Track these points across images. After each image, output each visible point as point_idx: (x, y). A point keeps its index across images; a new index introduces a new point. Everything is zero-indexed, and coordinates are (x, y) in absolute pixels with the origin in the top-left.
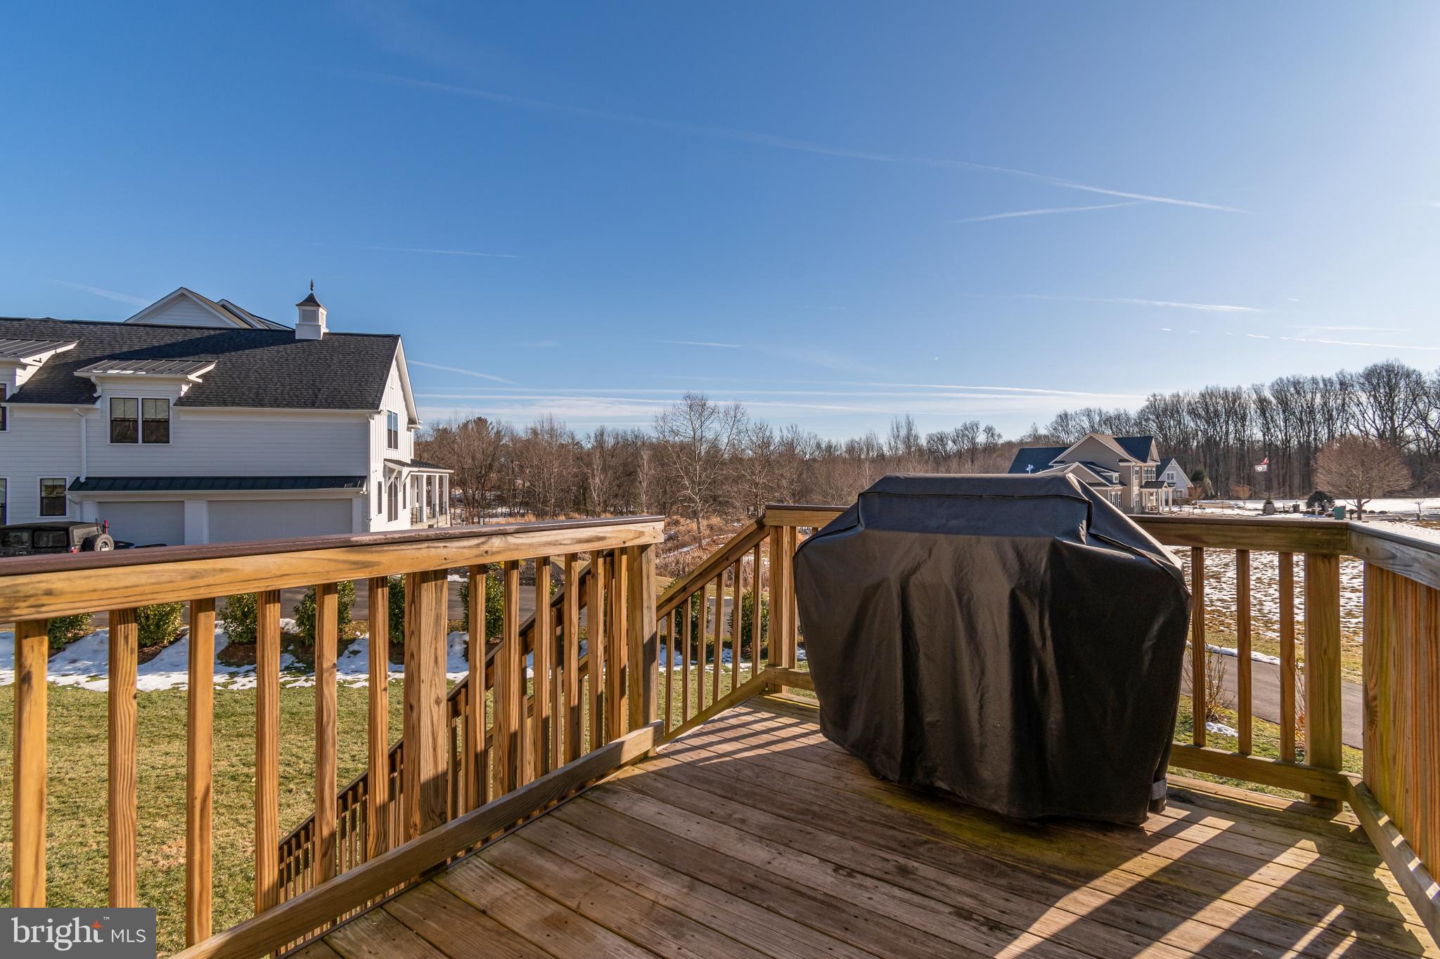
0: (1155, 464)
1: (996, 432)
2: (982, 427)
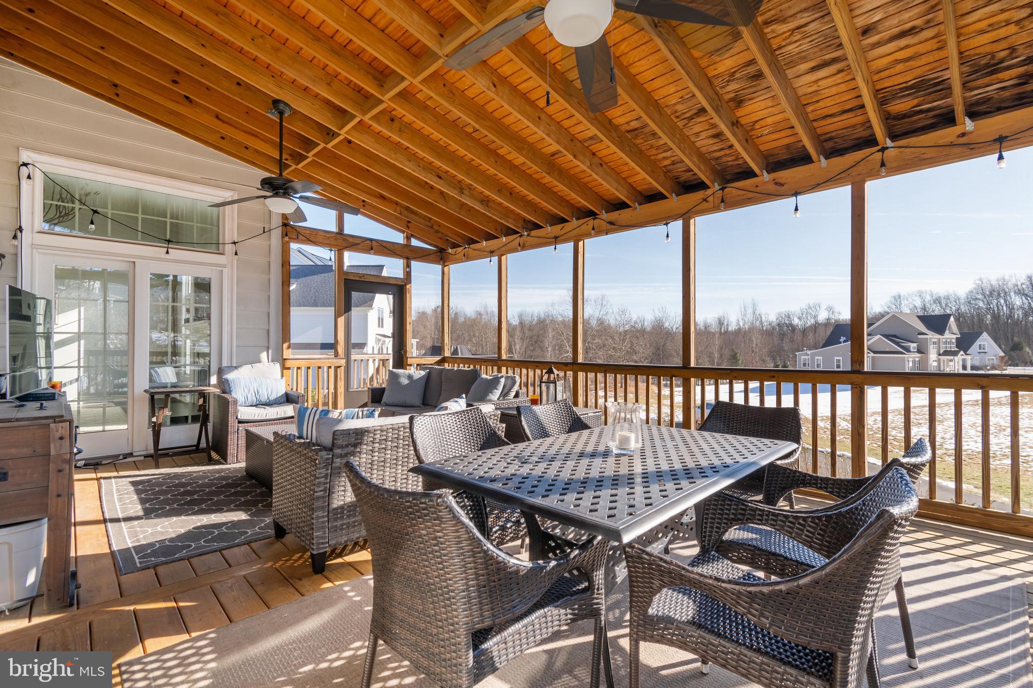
0: (955, 336)
1: (836, 310)
2: (824, 306)
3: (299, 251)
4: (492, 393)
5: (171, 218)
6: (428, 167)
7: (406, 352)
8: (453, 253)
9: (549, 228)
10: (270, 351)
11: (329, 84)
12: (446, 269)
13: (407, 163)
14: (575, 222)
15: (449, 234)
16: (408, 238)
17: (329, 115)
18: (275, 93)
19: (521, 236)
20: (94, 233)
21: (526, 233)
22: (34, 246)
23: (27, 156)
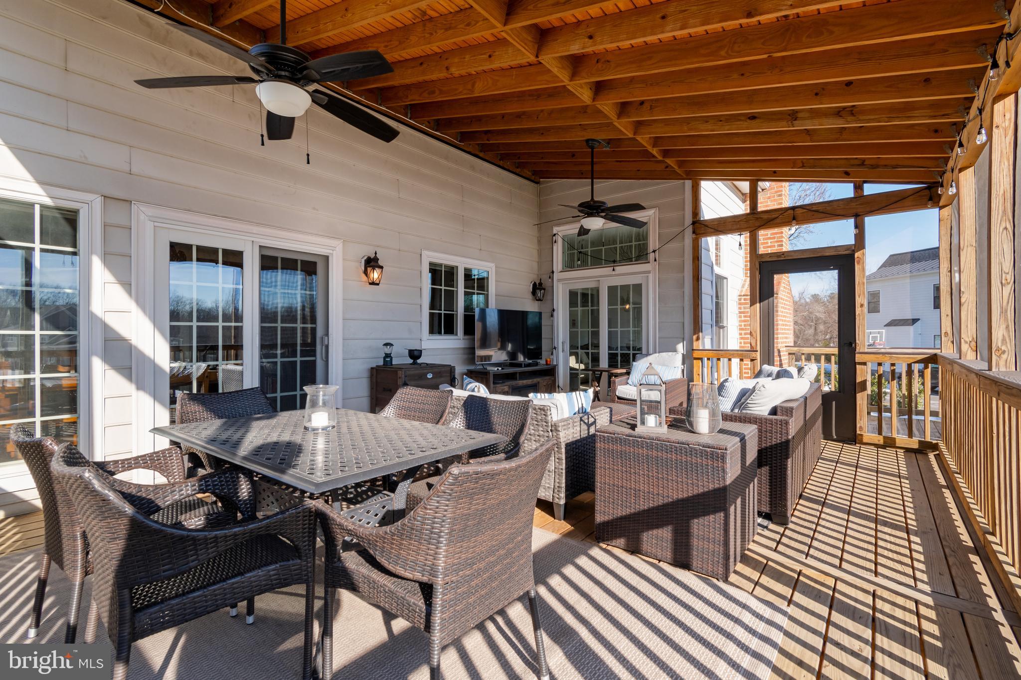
7: (856, 345)
10: (685, 342)
12: (943, 212)
13: (703, 126)
15: (902, 162)
16: (858, 188)
20: (581, 266)
22: (559, 280)
23: (556, 230)
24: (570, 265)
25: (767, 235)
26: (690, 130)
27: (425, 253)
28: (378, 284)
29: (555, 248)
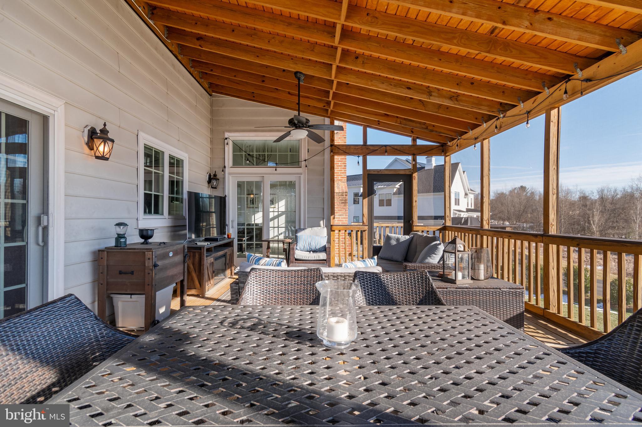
3: (407, 161)
4: (430, 257)
5: (279, 152)
6: (399, 84)
7: (413, 222)
8: (451, 145)
9: (522, 104)
10: (324, 220)
11: (313, 50)
12: (447, 158)
13: (381, 85)
14: (547, 91)
15: (442, 131)
16: (414, 140)
17: (325, 70)
18: (293, 68)
19: (499, 118)
20: (249, 165)
21: (502, 116)
22: (230, 174)
23: (227, 135)
24: (237, 163)
25: (338, 159)
26: (372, 85)
27: (142, 135)
28: (107, 159)
29: (226, 148)
